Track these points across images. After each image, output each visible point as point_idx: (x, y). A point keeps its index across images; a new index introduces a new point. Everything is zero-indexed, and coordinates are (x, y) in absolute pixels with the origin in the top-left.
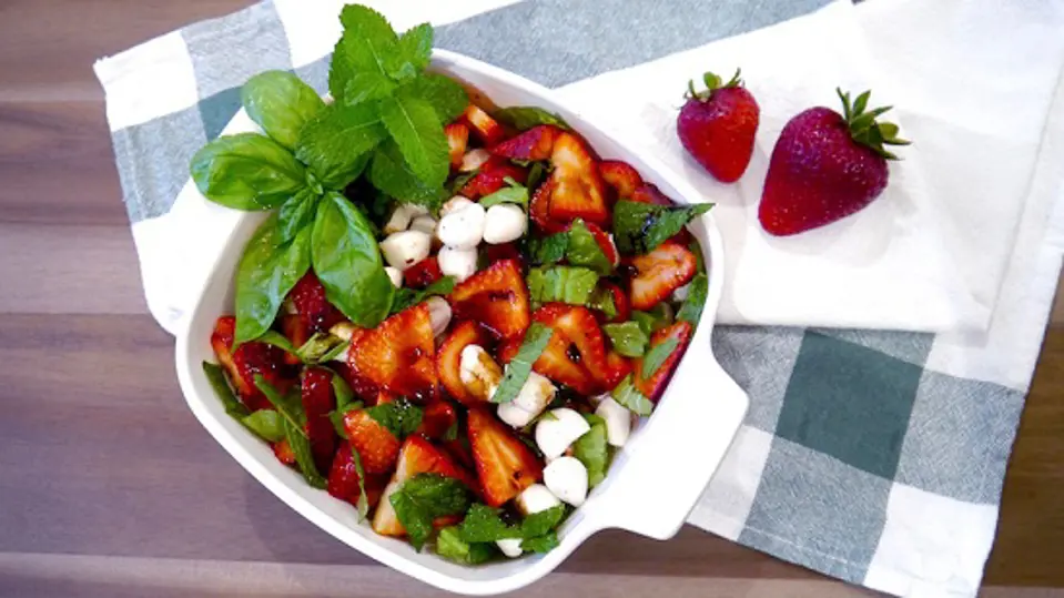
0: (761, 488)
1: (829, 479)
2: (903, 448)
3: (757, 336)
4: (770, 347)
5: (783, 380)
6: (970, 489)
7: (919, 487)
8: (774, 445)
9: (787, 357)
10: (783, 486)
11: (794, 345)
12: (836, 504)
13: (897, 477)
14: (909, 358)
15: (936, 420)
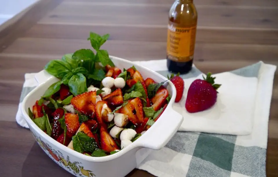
0: (189, 170)
1: (211, 167)
2: (233, 162)
3: (186, 134)
4: (190, 136)
5: (195, 144)
6: (256, 174)
7: (240, 173)
8: (192, 158)
9: (196, 138)
10: (196, 169)
11: (197, 136)
12: (214, 174)
13: (232, 170)
14: (230, 141)
15: (242, 156)
